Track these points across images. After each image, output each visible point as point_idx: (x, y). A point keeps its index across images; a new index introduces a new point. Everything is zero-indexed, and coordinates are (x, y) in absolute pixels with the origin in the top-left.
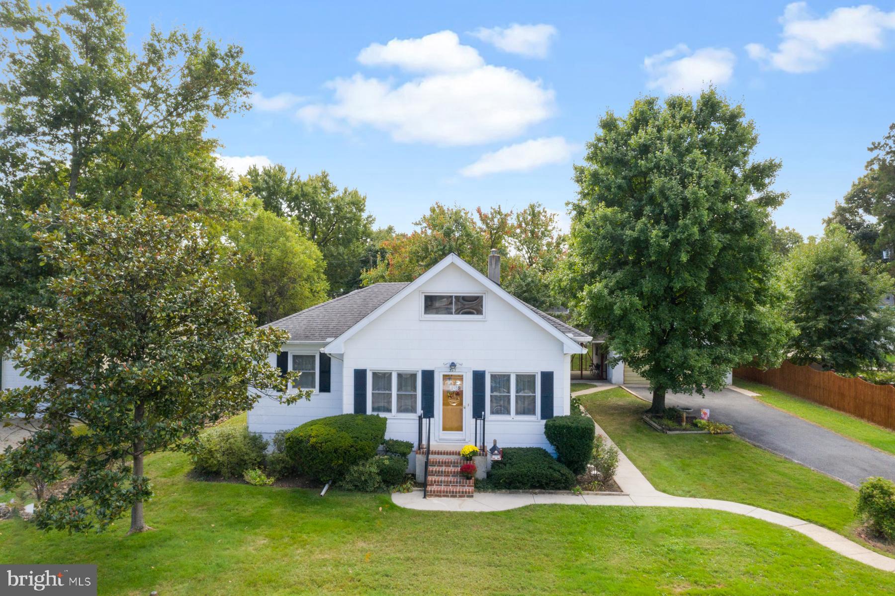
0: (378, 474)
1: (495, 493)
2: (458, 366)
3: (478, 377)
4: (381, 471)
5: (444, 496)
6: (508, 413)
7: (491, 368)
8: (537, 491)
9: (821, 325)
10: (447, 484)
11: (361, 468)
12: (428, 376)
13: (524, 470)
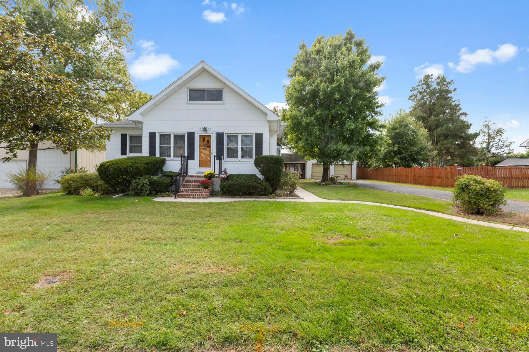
0: (149, 185)
1: (222, 197)
2: (208, 130)
3: (220, 136)
4: (150, 183)
5: (188, 197)
6: (237, 157)
7: (226, 131)
8: (248, 196)
9: (396, 149)
10: (192, 191)
11: (137, 181)
12: (191, 136)
13: (239, 182)
